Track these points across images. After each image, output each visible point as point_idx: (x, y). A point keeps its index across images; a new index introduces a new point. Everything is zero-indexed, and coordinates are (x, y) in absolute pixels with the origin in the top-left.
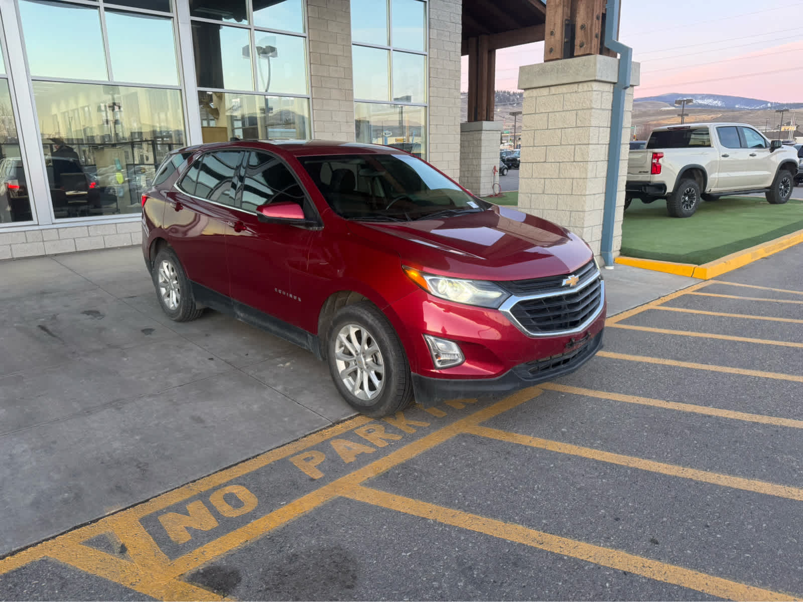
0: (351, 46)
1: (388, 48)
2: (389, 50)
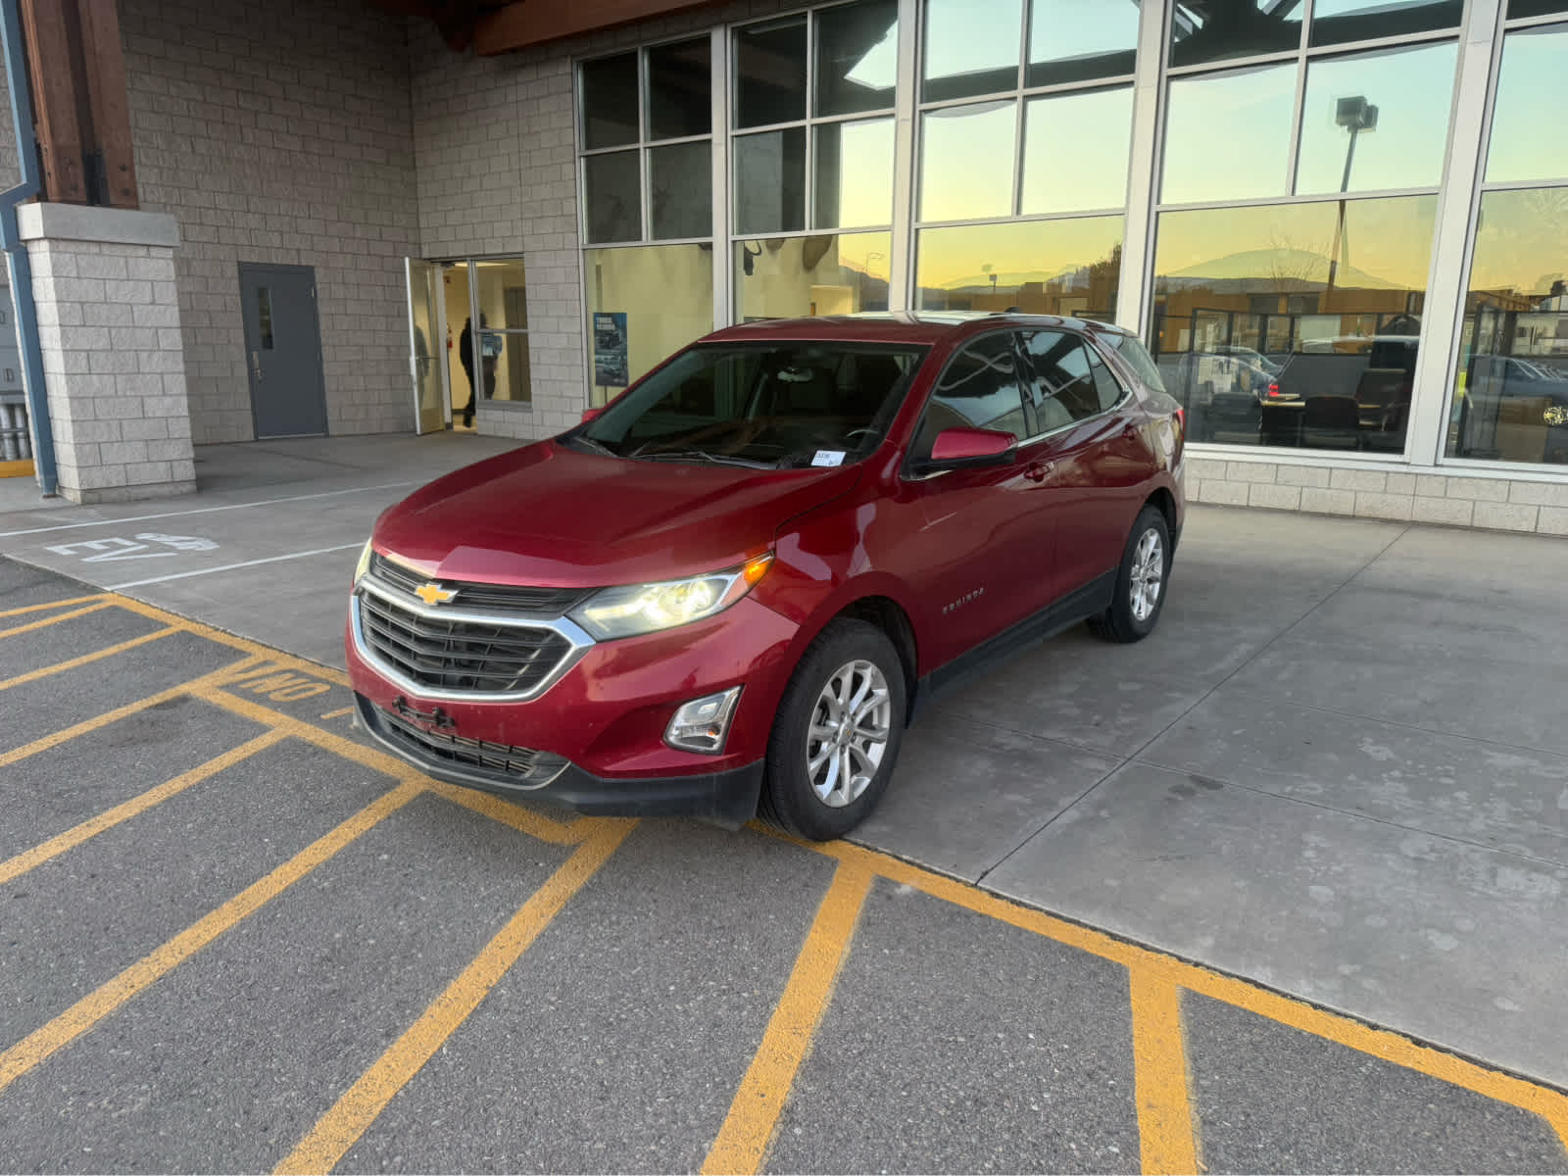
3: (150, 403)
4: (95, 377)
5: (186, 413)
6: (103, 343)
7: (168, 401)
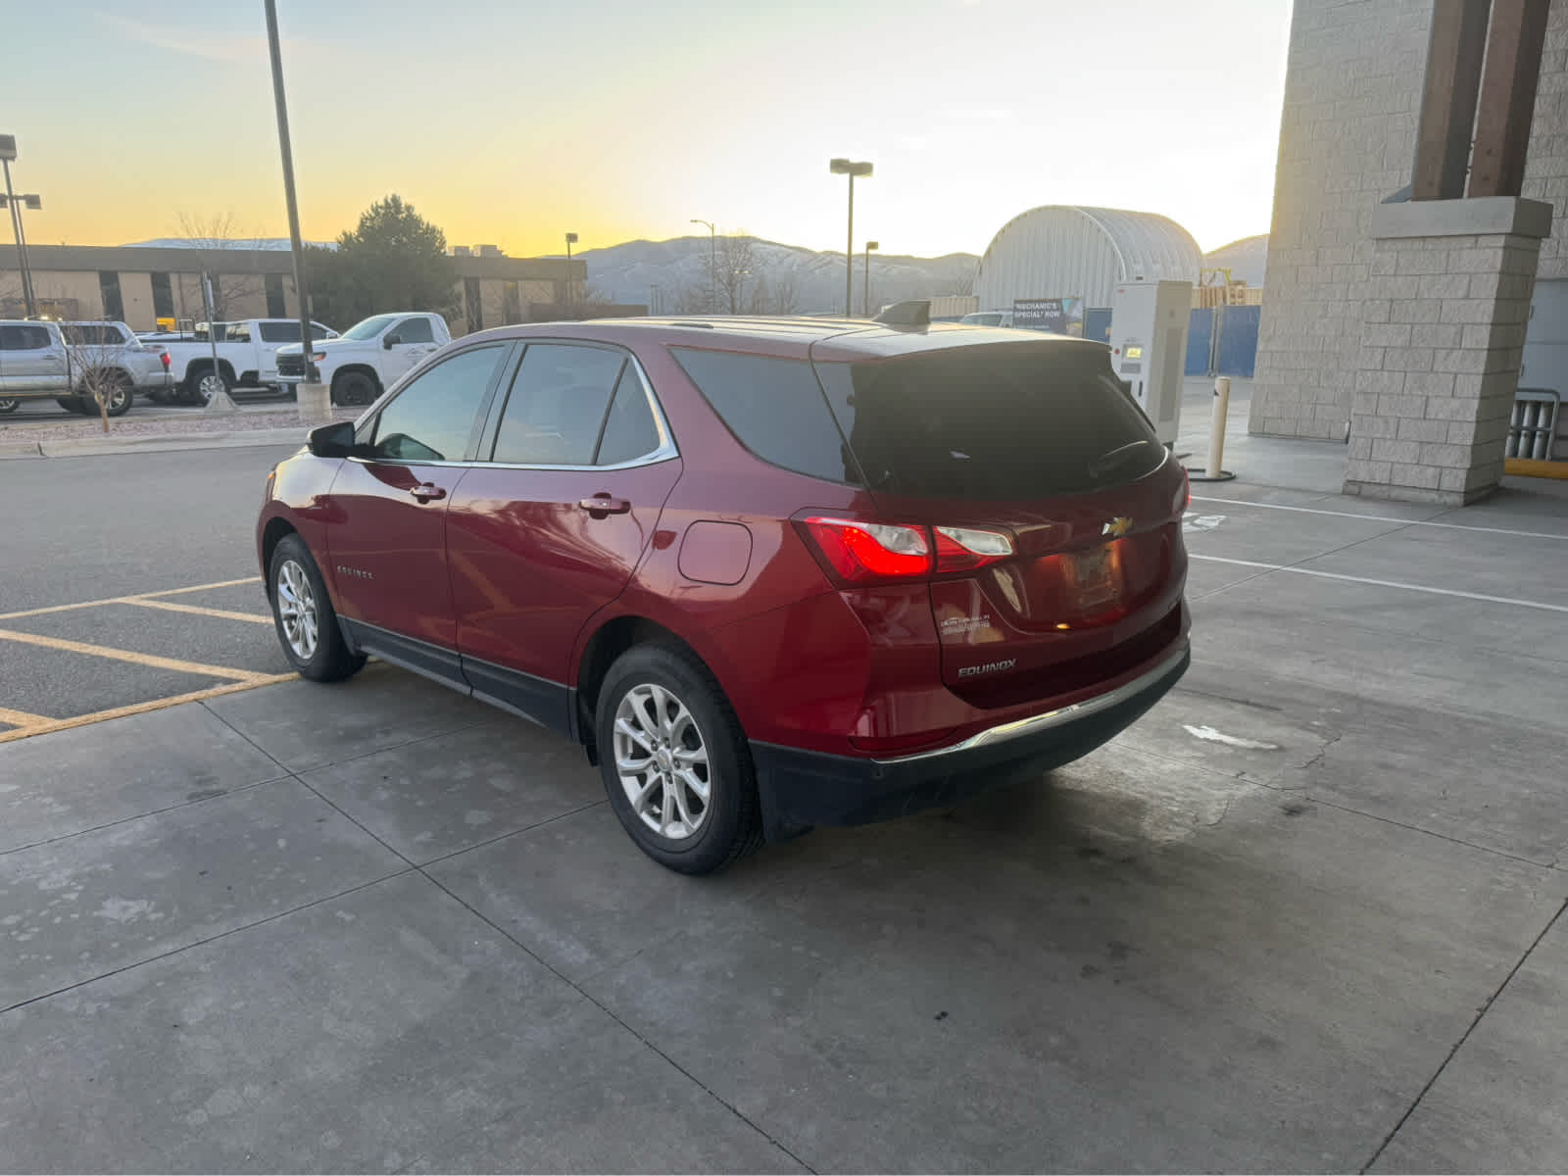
3: (1435, 404)
4: (1386, 374)
5: (1473, 418)
6: (1400, 341)
7: (1455, 404)
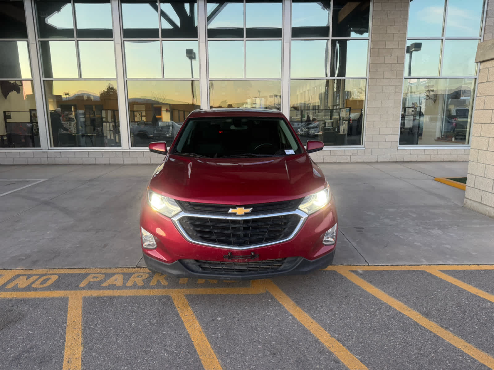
0: (405, 41)
1: (442, 38)
2: (442, 39)
